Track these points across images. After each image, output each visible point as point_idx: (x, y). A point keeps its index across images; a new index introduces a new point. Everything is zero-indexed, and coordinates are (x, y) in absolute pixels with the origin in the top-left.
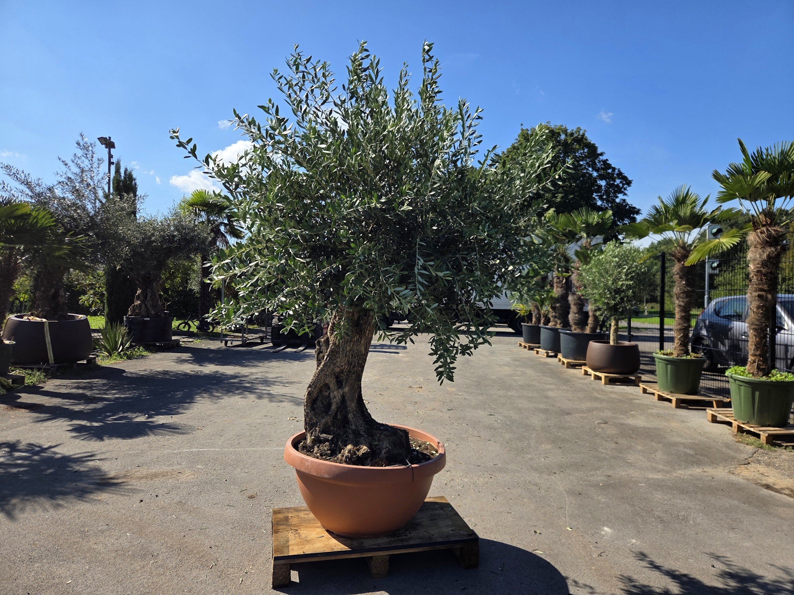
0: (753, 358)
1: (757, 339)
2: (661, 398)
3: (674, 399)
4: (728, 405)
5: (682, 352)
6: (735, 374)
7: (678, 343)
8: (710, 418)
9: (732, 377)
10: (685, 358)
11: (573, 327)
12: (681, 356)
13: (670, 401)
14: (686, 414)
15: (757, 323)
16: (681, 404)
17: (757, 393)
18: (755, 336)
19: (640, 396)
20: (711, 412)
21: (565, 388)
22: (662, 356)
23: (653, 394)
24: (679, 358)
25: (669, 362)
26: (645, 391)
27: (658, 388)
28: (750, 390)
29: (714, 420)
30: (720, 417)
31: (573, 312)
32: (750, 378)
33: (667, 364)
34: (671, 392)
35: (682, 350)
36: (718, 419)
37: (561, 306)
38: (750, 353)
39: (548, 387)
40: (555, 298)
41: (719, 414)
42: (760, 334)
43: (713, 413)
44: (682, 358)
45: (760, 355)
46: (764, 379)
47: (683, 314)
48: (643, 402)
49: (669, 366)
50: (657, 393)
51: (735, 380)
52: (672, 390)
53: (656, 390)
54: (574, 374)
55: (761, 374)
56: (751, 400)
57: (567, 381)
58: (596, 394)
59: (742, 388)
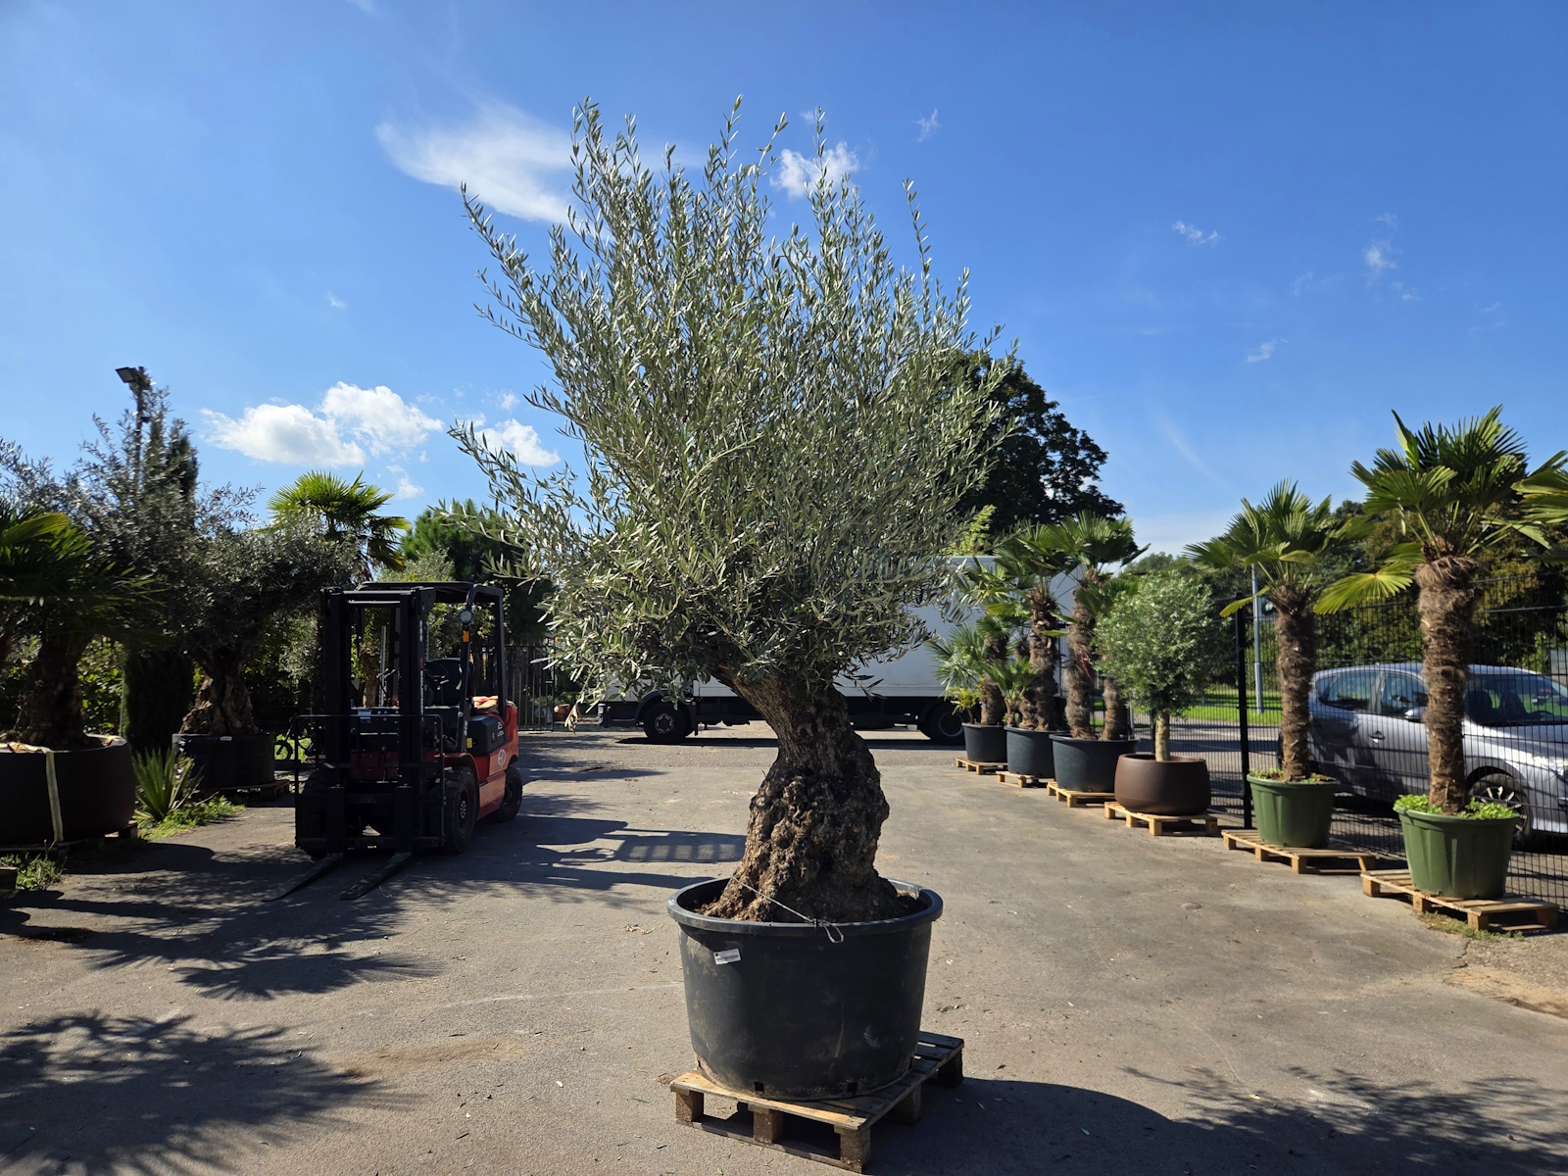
0: (1440, 780)
1: (1445, 747)
2: (1267, 857)
3: (1295, 859)
4: (1403, 865)
5: (1299, 772)
6: (1414, 808)
7: (1289, 757)
8: (1368, 888)
9: (1406, 815)
10: (1306, 782)
11: (1075, 730)
12: (1299, 780)
13: (1287, 861)
14: (1322, 884)
15: (1443, 719)
16: (1310, 866)
17: (1454, 842)
18: (1441, 741)
19: (1226, 855)
20: (1371, 878)
21: (1090, 844)
22: (1265, 780)
23: (1252, 851)
24: (1294, 782)
25: (1278, 790)
26: (1233, 845)
27: (1258, 838)
28: (1442, 836)
29: (1376, 892)
30: (1387, 886)
31: (1074, 702)
32: (1437, 813)
33: (1275, 795)
34: (1285, 845)
35: (1299, 768)
36: (1382, 891)
37: (1044, 691)
38: (1433, 772)
39: (1063, 844)
40: (1033, 675)
41: (1386, 880)
42: (1449, 738)
43: (1374, 879)
44: (1301, 783)
45: (1451, 775)
46: (1463, 815)
47: (1297, 705)
48: (1235, 865)
49: (1279, 799)
50: (1258, 847)
51: (1412, 819)
52: (1287, 842)
53: (1255, 840)
54: (1090, 818)
55: (1454, 807)
56: (1444, 852)
57: (1085, 832)
58: (1151, 855)
59: (1428, 832)
